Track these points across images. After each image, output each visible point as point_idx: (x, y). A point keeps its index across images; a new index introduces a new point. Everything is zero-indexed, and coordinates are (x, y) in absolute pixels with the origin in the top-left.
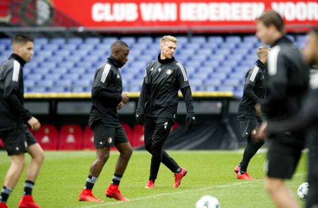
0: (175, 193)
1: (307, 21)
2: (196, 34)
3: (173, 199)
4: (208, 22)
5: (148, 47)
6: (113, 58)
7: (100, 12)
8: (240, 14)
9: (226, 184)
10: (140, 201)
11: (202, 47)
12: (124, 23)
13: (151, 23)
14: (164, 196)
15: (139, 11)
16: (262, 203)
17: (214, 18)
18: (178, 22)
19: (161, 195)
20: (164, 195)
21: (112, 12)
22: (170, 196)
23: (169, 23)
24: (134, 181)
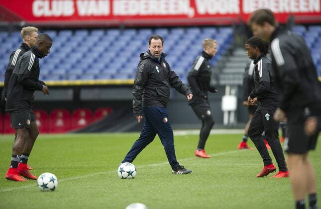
0: (110, 172)
1: (227, 15)
2: (128, 27)
3: (109, 177)
4: (138, 17)
5: (84, 40)
6: (37, 48)
7: (40, 8)
8: (167, 9)
9: (157, 163)
10: (79, 179)
11: (133, 39)
12: (62, 18)
13: (86, 17)
14: (101, 175)
15: (75, 7)
16: (190, 180)
17: (143, 12)
18: (111, 16)
19: (98, 173)
20: (101, 173)
21: (51, 8)
22: (107, 174)
23: (103, 17)
24: (73, 161)
